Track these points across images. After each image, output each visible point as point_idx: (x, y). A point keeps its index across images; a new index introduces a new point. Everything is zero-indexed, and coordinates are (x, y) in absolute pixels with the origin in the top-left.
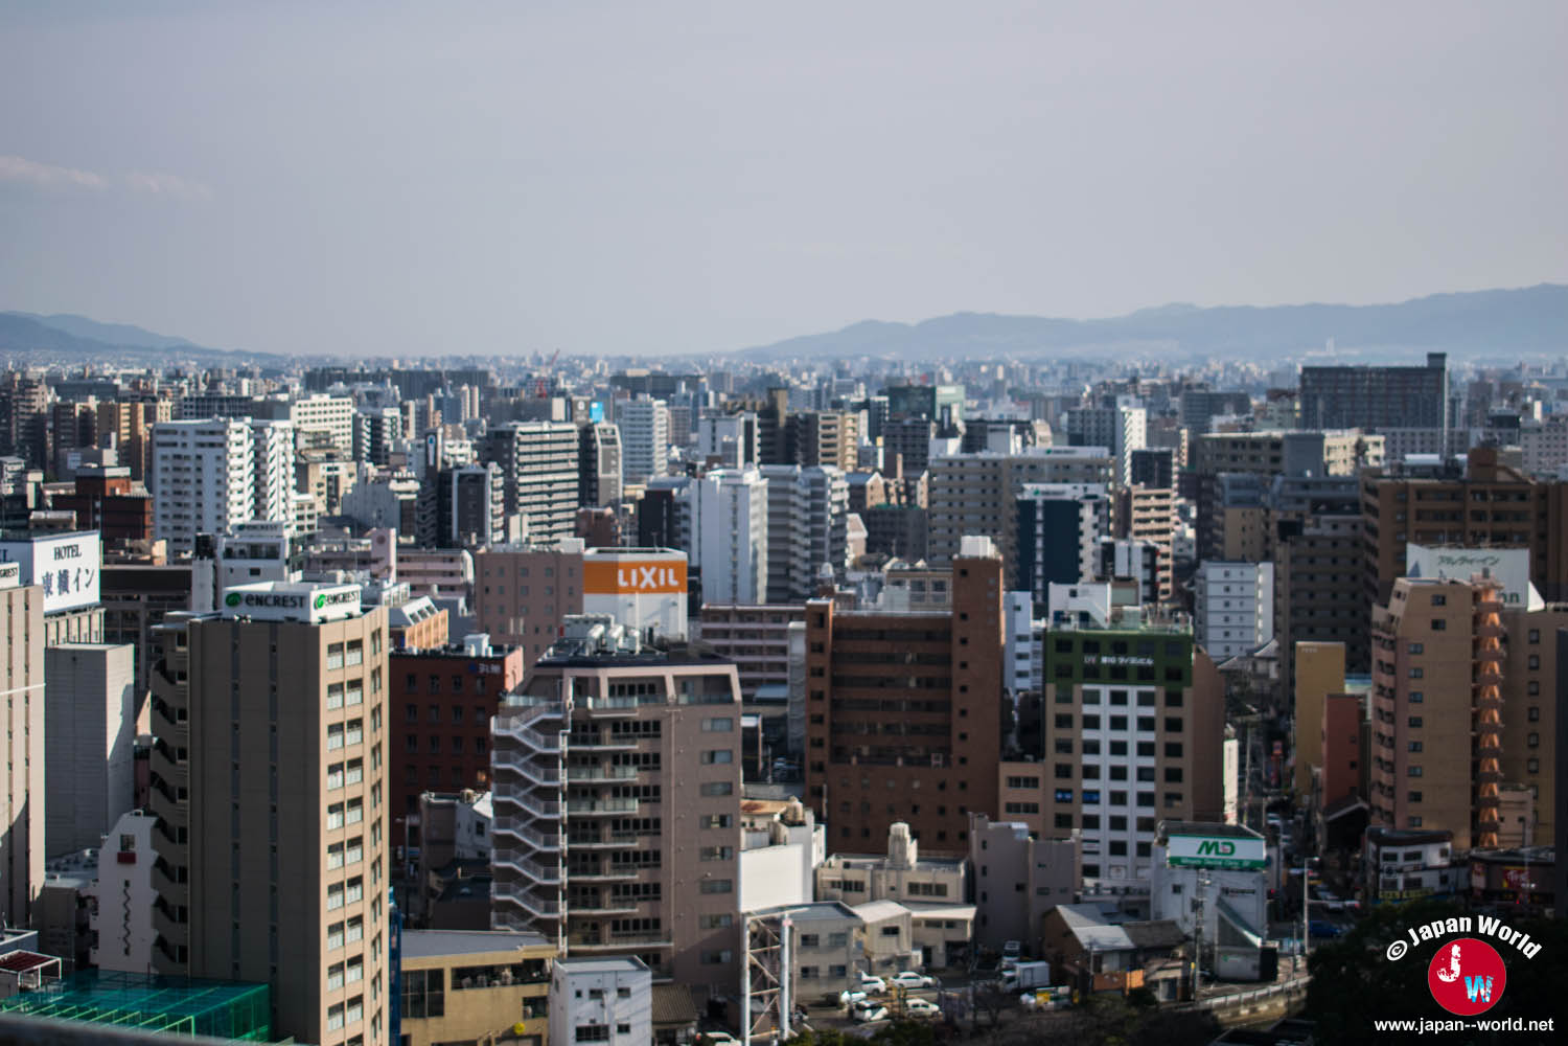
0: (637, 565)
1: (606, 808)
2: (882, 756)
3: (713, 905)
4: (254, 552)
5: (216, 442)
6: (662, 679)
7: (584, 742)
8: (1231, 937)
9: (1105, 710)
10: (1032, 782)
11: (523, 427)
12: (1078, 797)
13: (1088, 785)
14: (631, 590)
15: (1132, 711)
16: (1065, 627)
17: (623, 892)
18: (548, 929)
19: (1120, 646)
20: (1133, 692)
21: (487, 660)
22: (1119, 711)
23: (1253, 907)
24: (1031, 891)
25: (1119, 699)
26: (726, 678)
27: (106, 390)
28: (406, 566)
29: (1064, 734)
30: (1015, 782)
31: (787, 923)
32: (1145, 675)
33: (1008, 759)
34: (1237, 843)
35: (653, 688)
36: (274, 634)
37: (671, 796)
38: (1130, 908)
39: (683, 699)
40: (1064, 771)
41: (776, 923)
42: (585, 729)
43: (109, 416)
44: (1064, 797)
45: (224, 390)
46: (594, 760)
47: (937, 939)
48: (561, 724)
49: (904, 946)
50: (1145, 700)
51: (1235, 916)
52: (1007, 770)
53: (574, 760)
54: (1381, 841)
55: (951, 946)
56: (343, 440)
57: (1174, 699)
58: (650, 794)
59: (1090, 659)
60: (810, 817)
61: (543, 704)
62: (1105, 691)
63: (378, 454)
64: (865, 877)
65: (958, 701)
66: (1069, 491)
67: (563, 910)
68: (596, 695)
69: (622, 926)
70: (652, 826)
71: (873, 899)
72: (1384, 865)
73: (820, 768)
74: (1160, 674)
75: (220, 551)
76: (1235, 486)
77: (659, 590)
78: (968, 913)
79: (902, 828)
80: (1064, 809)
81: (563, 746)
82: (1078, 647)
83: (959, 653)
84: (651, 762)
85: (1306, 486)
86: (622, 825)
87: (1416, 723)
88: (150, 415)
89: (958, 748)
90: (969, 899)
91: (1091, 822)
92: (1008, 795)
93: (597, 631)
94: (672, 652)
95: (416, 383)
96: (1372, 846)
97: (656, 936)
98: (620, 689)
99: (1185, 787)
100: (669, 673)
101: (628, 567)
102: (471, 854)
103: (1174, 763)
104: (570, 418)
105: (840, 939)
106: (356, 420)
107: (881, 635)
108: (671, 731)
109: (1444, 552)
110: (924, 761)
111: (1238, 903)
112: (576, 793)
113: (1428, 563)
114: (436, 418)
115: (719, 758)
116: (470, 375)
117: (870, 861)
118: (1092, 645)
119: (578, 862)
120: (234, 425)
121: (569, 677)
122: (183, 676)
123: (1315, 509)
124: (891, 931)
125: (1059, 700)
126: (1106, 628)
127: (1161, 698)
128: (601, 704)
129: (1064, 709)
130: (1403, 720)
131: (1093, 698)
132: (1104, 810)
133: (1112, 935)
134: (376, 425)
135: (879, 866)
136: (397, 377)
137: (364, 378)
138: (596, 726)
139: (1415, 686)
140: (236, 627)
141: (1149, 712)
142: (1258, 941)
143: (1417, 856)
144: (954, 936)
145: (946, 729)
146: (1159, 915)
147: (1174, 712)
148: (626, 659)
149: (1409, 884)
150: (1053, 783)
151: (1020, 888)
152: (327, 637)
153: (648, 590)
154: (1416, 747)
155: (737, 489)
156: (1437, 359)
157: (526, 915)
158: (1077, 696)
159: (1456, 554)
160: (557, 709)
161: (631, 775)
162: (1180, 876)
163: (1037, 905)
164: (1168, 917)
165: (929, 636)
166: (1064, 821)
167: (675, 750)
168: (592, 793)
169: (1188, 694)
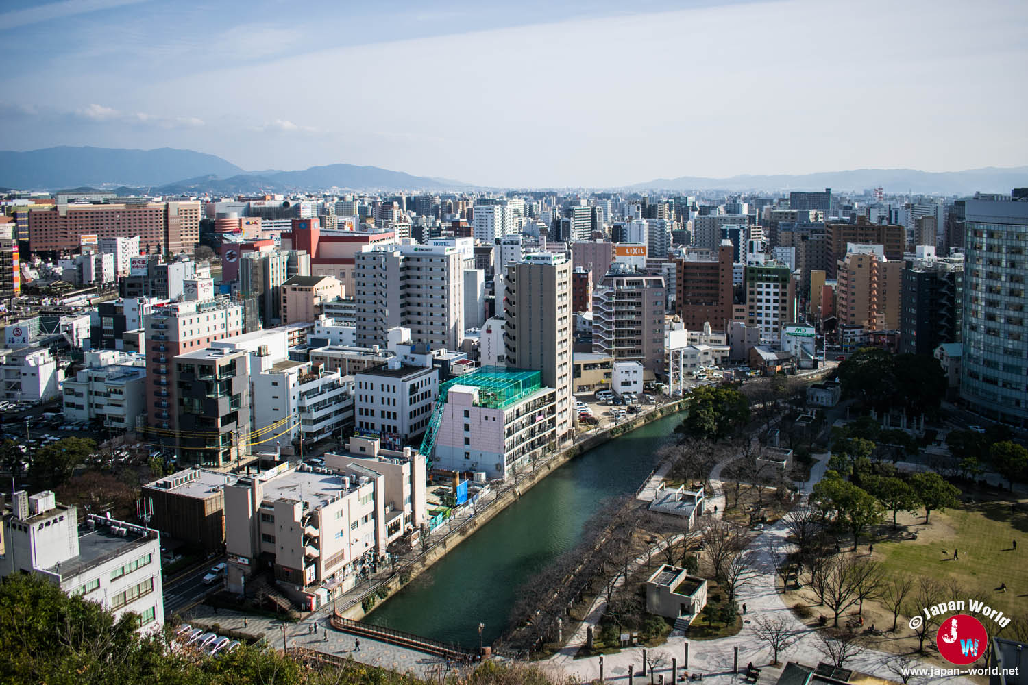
0: (632, 247)
1: (626, 318)
2: (697, 302)
3: (656, 346)
4: (512, 243)
5: (491, 212)
6: (642, 281)
7: (620, 298)
8: (805, 356)
9: (764, 290)
10: (743, 310)
11: (576, 208)
12: (756, 314)
13: (759, 311)
14: (630, 255)
15: (772, 290)
16: (752, 266)
17: (631, 342)
18: (609, 353)
19: (768, 271)
20: (772, 285)
21: (583, 274)
22: (768, 290)
23: (811, 347)
24: (745, 342)
25: (768, 287)
26: (661, 280)
27: (454, 198)
28: (549, 247)
29: (752, 296)
30: (737, 310)
31: (682, 352)
32: (775, 280)
33: (735, 304)
34: (807, 329)
35: (639, 283)
36: (542, 268)
37: (645, 314)
38: (774, 347)
39: (648, 287)
40: (752, 307)
41: (679, 352)
42: (620, 295)
43: (457, 205)
44: (752, 314)
45: (486, 197)
46: (623, 304)
47: (719, 356)
48: (613, 294)
49: (709, 358)
50: (776, 287)
51: (806, 350)
52: (735, 307)
53: (617, 304)
54: (844, 328)
55: (723, 358)
56: (522, 212)
57: (784, 287)
58: (638, 314)
59: (760, 275)
60: (681, 320)
61: (607, 287)
62: (764, 284)
63: (531, 215)
64: (697, 337)
65: (721, 287)
66: (736, 226)
67: (613, 347)
68: (623, 285)
69: (631, 352)
70: (639, 323)
71: (700, 344)
72: (845, 335)
73: (680, 306)
74: (780, 280)
75: (502, 243)
76: (784, 225)
77: (638, 255)
78: (728, 349)
79: (707, 323)
80: (752, 318)
81: (614, 300)
82: (756, 271)
83: (721, 273)
84: (638, 304)
85: (804, 226)
86: (631, 323)
87: (853, 294)
88: (467, 205)
89: (720, 301)
90: (728, 344)
91: (760, 322)
92: (735, 314)
93: (622, 266)
94: (644, 273)
95: (538, 196)
96: (841, 330)
97: (641, 355)
98: (629, 283)
99: (787, 312)
100: (644, 279)
101: (629, 248)
102: (581, 330)
103: (784, 305)
104: (589, 205)
105: (693, 356)
106: (525, 206)
107: (698, 268)
108: (645, 295)
109: (859, 245)
110: (711, 304)
111: (807, 346)
112: (617, 313)
113: (853, 248)
114: (545, 205)
115: (659, 303)
116: (552, 194)
117: (698, 333)
118: (760, 271)
119: (618, 333)
120: (496, 207)
121: (615, 279)
122: (514, 280)
123: (812, 232)
124: (706, 353)
125: (750, 287)
126: (764, 267)
127: (780, 287)
128: (624, 288)
129: (752, 289)
130: (849, 293)
131: (760, 286)
132: (763, 318)
133: (772, 356)
134: (531, 207)
135: (701, 335)
136: (532, 194)
137: (523, 194)
138: (623, 294)
139: (853, 283)
140: (530, 266)
141: (777, 290)
142: (812, 357)
143: (854, 332)
144: (724, 355)
145: (717, 295)
146: (783, 350)
147: (784, 291)
148: (631, 275)
149: (852, 340)
150: (747, 310)
151: (742, 341)
152: (558, 269)
153: (635, 255)
154: (853, 301)
155: (640, 225)
156: (828, 190)
157: (602, 348)
158: (756, 286)
159: (862, 246)
160: (612, 289)
161: (633, 308)
162: (790, 338)
163: (747, 347)
164: (786, 350)
165: (712, 268)
166: (752, 321)
167: (645, 300)
168: (622, 313)
169: (788, 286)
